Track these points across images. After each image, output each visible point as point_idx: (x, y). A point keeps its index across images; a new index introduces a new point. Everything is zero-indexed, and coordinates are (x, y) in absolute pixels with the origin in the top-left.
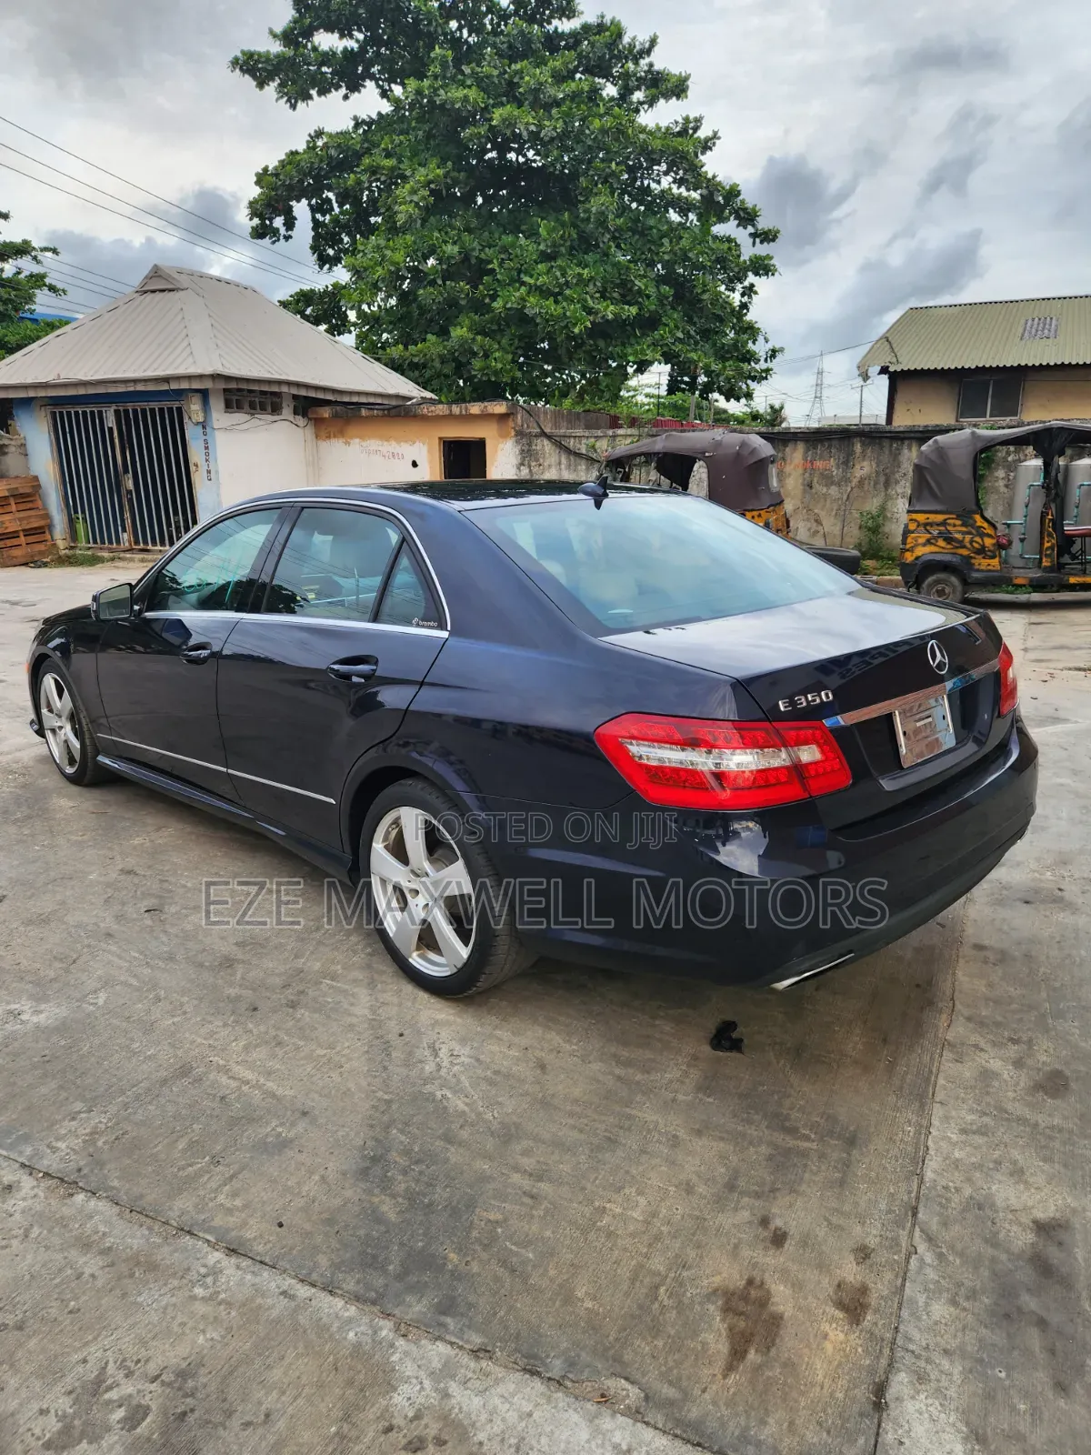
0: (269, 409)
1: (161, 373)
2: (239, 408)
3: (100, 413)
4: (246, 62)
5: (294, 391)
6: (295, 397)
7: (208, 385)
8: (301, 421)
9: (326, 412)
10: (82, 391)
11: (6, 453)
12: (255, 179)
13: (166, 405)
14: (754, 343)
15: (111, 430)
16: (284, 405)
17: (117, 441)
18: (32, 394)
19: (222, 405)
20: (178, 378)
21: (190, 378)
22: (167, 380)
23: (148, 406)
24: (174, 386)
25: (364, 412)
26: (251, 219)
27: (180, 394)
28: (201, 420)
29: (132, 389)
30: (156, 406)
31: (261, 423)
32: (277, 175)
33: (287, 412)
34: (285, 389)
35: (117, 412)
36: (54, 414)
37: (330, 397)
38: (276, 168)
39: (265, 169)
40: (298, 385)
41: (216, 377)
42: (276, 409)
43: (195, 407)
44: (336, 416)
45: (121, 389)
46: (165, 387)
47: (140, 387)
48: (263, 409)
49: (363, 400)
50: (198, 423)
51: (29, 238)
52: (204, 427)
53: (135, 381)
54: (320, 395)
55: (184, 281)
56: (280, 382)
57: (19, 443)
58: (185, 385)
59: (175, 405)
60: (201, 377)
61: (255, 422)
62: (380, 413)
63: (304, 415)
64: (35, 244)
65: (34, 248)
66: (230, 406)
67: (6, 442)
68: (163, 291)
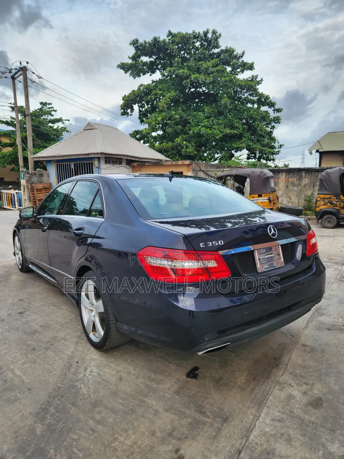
0: (119, 163)
1: (87, 152)
2: (109, 163)
3: (70, 164)
4: (121, 66)
5: (126, 158)
6: (127, 160)
7: (99, 156)
8: (128, 166)
9: (135, 164)
10: (65, 158)
11: (43, 176)
12: (122, 98)
13: (88, 162)
14: (275, 143)
15: (72, 169)
16: (123, 162)
17: (74, 172)
18: (51, 159)
19: (104, 162)
20: (91, 154)
21: (94, 154)
22: (88, 154)
23: (83, 162)
24: (90, 156)
25: (147, 164)
26: (121, 110)
27: (92, 158)
28: (98, 166)
29: (78, 157)
30: (85, 162)
31: (116, 167)
32: (128, 97)
33: (124, 164)
34: (123, 157)
35: (74, 164)
36: (57, 165)
37: (137, 160)
38: (128, 95)
39: (125, 96)
40: (127, 156)
41: (102, 153)
42: (120, 163)
43: (96, 163)
44: (138, 165)
45: (75, 157)
46: (87, 156)
47: (81, 157)
48: (116, 163)
49: (147, 160)
50: (97, 167)
51: (61, 117)
52: (98, 168)
53: (79, 155)
54: (134, 159)
55: (96, 126)
56: (122, 155)
57: (47, 173)
58: (93, 156)
59: (91, 162)
60: (98, 153)
61: (114, 167)
62: (151, 164)
63: (129, 165)
64: (63, 119)
65: (63, 120)
66: (106, 162)
67: (43, 173)
68: (90, 129)
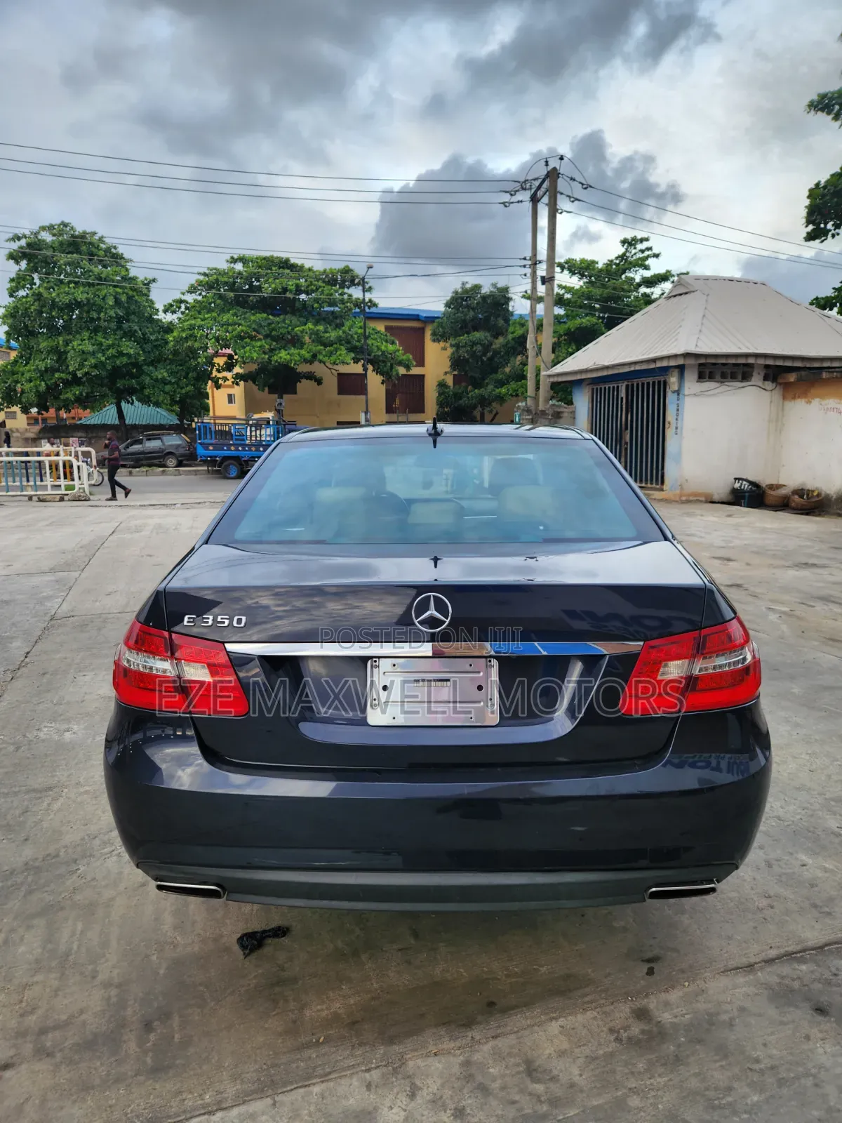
0: (740, 377)
1: (652, 356)
2: (711, 377)
3: (618, 387)
5: (761, 361)
6: (767, 367)
7: (681, 362)
8: (769, 385)
9: (792, 377)
10: (605, 373)
11: (560, 417)
12: (807, 194)
13: (657, 379)
15: (622, 398)
16: (754, 374)
17: (624, 406)
18: (579, 377)
19: (696, 376)
20: (662, 358)
21: (669, 357)
22: (654, 360)
23: (646, 380)
24: (659, 364)
25: (824, 375)
26: (807, 226)
27: (665, 370)
28: (676, 388)
29: (632, 369)
30: (650, 380)
31: (730, 388)
32: (825, 187)
33: (757, 379)
34: (751, 361)
35: (627, 386)
36: (593, 389)
37: (798, 364)
38: (827, 182)
39: (817, 185)
40: (765, 356)
41: (687, 355)
42: (746, 377)
43: (673, 380)
44: (799, 380)
45: (626, 369)
46: (652, 366)
47: (638, 368)
48: (733, 377)
49: (826, 365)
50: (674, 392)
52: (678, 394)
53: (635, 363)
54: (789, 364)
55: (696, 285)
56: (747, 356)
57: (571, 410)
58: (665, 364)
59: (662, 379)
60: (676, 356)
61: (723, 388)
62: (839, 375)
63: (774, 380)
66: (701, 377)
67: (562, 410)
68: (680, 295)
